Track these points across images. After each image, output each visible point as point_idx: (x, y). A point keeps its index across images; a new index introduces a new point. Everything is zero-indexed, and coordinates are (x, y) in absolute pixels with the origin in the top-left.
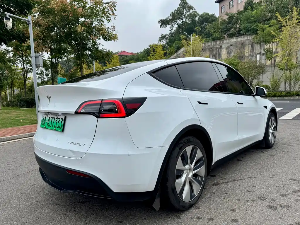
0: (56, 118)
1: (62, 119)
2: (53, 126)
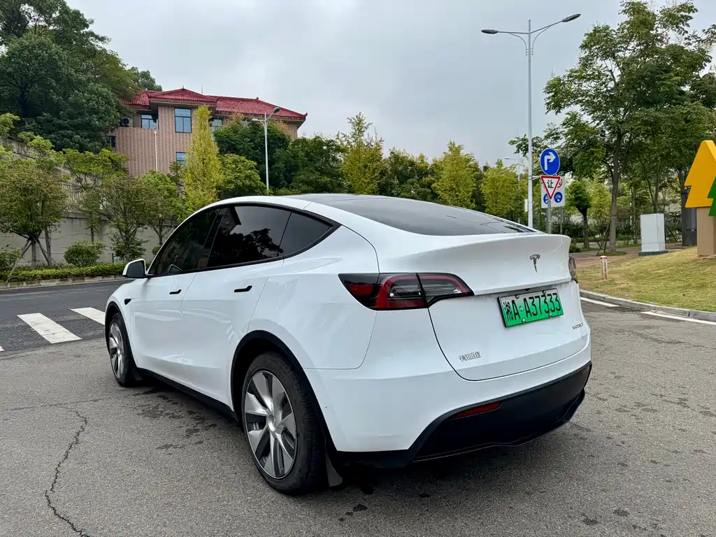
0: (542, 296)
1: (554, 294)
2: (543, 311)
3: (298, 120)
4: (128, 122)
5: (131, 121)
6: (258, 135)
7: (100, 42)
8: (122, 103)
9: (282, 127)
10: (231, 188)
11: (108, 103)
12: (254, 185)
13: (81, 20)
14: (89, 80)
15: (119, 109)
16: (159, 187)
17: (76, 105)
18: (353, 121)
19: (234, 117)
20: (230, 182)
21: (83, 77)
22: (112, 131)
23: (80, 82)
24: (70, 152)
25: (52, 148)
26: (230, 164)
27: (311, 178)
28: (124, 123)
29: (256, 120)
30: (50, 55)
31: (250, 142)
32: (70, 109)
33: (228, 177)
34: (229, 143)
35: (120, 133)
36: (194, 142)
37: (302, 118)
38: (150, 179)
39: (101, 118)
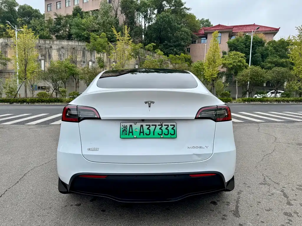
0: (159, 125)
1: (172, 125)
2: (156, 134)
3: (274, 31)
4: (196, 41)
5: (197, 41)
6: (248, 41)
7: (188, 11)
8: (194, 34)
9: (261, 36)
10: (231, 66)
11: (188, 35)
12: (242, 64)
13: (181, 3)
14: (181, 27)
15: (192, 37)
16: (200, 68)
17: (177, 37)
18: (299, 28)
19: (238, 34)
20: (231, 64)
21: (179, 26)
22: (189, 46)
23: (178, 28)
24: (171, 56)
25: (163, 55)
26: (232, 56)
27: (274, 60)
28: (194, 42)
29: (248, 34)
30: (169, 19)
31: (243, 45)
32: (174, 39)
33: (230, 62)
34: (234, 46)
35: (192, 46)
36: (211, 47)
37: (277, 30)
38: (196, 65)
39: (184, 41)
